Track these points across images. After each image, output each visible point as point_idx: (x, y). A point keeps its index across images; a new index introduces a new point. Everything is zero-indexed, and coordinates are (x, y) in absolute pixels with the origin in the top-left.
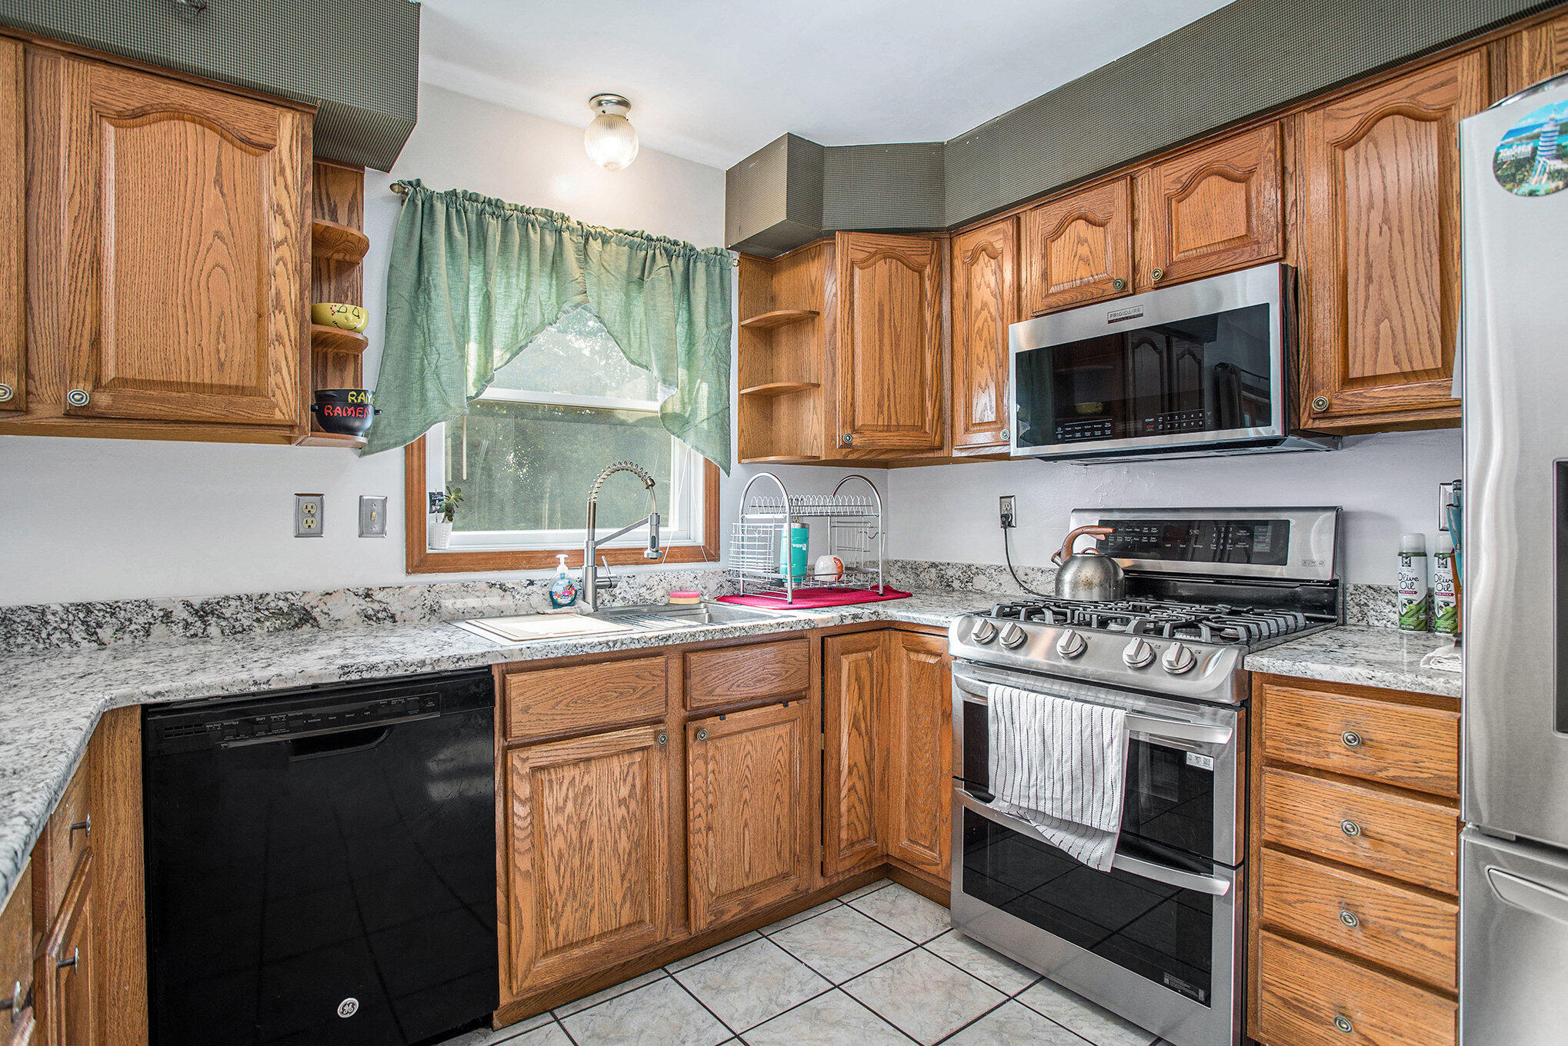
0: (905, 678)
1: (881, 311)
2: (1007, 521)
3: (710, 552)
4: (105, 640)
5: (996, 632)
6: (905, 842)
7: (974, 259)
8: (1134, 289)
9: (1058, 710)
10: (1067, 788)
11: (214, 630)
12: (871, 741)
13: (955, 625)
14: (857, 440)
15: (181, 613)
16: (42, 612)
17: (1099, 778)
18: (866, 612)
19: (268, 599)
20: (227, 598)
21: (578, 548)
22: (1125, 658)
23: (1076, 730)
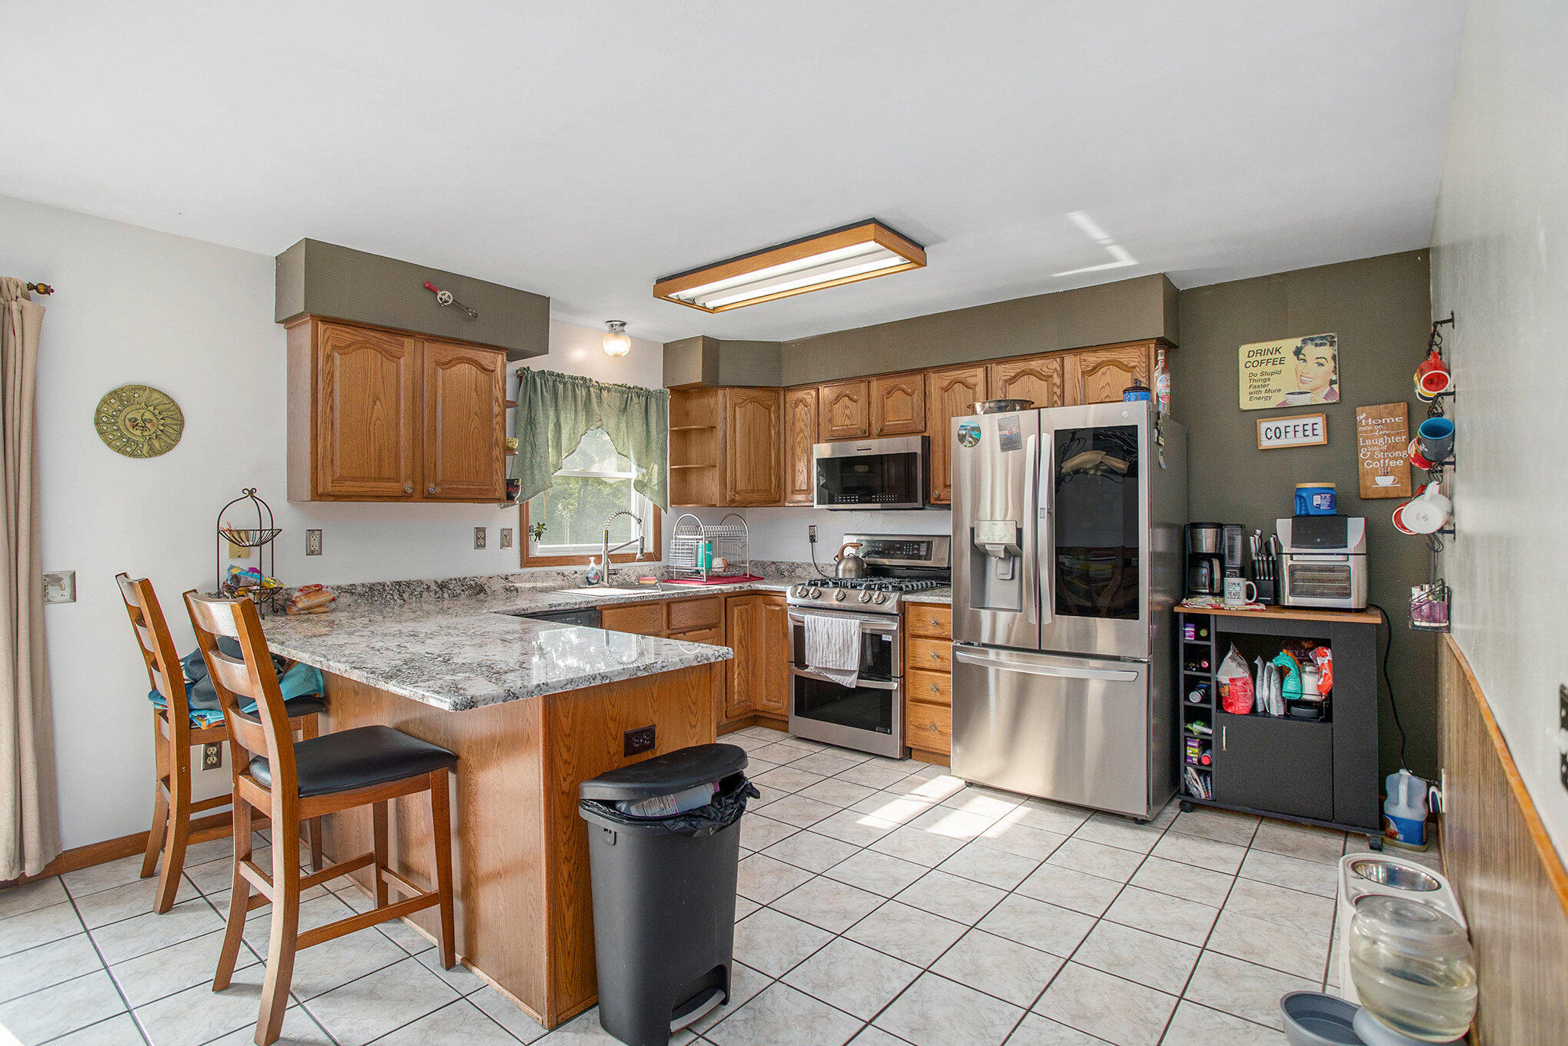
0: (764, 618)
1: (749, 430)
2: (813, 539)
3: (656, 556)
4: (406, 599)
5: (808, 592)
6: (765, 701)
7: (796, 405)
8: (869, 435)
9: (834, 623)
10: (838, 656)
11: (446, 595)
12: (747, 650)
13: (789, 590)
14: (737, 498)
15: (434, 587)
16: (383, 585)
17: (850, 649)
18: (746, 586)
19: (467, 580)
20: (451, 579)
21: (599, 553)
22: (860, 599)
23: (841, 630)
